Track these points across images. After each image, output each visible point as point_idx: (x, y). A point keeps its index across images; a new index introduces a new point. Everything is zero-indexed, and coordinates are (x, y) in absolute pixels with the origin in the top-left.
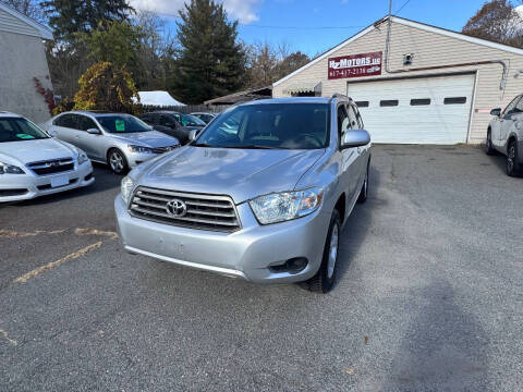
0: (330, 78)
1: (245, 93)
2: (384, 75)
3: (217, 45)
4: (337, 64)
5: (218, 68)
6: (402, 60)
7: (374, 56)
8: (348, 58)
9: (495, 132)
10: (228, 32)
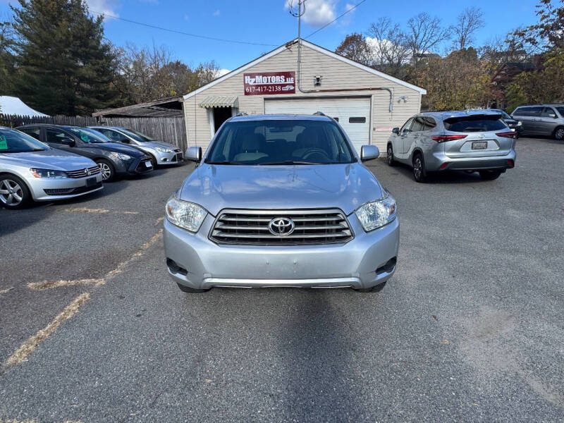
0: (247, 94)
1: (150, 104)
2: (298, 94)
3: (78, 43)
4: (253, 80)
5: (83, 71)
6: (312, 82)
7: (287, 75)
8: (264, 75)
9: (395, 146)
10: (91, 29)
